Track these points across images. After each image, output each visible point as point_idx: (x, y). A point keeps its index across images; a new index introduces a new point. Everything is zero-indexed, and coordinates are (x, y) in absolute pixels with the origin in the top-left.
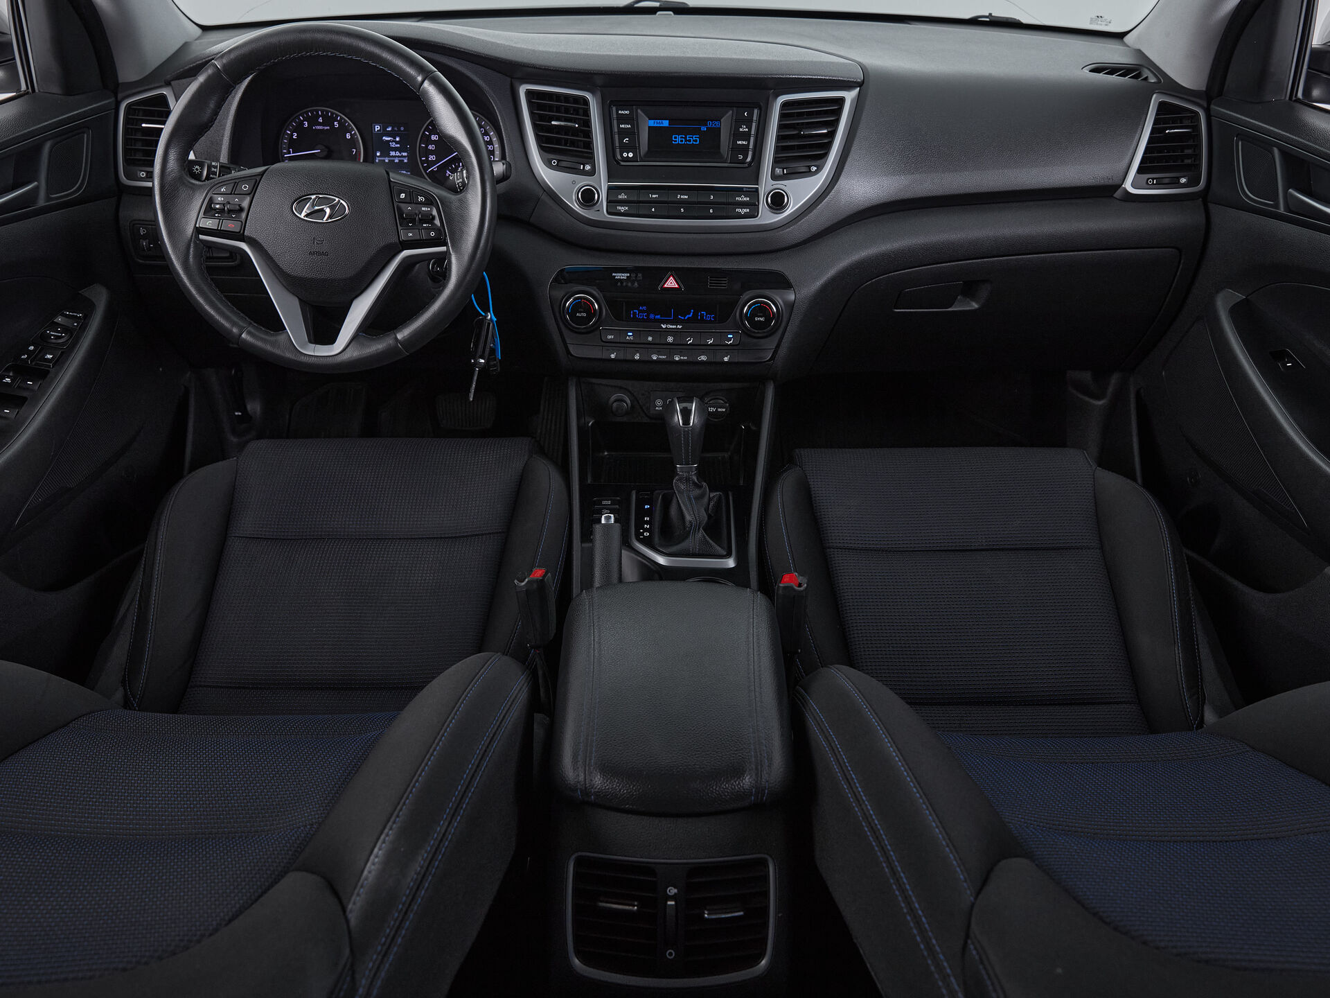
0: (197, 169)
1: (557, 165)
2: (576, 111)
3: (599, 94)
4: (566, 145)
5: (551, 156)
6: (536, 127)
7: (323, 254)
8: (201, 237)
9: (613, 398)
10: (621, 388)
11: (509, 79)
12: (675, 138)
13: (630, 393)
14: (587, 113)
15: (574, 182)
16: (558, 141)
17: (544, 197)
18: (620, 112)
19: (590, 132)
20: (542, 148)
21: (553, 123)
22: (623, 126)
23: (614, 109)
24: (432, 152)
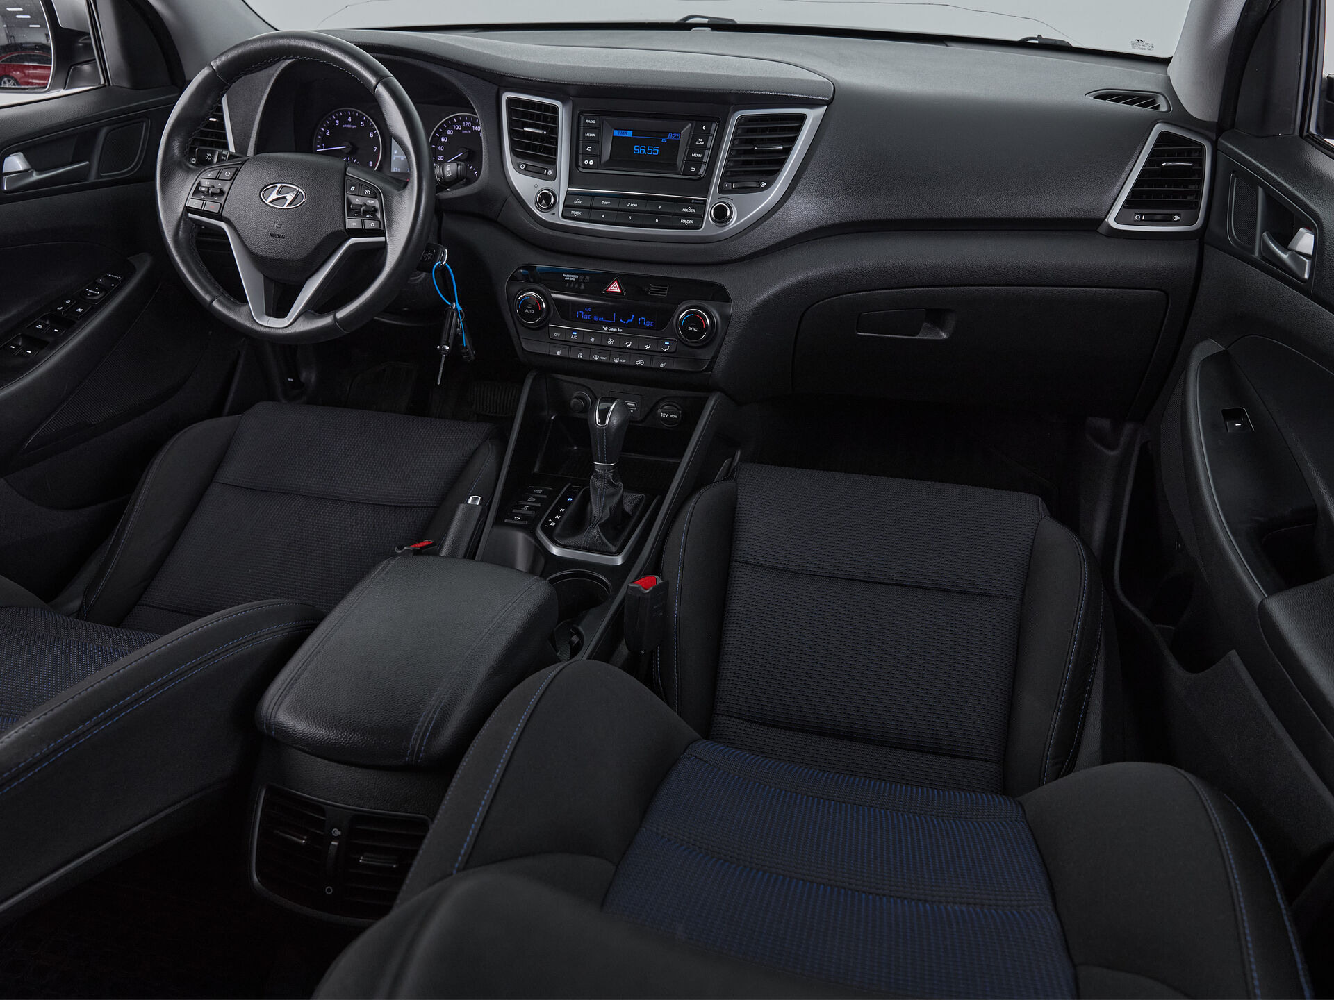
0: (209, 157)
1: (525, 169)
2: (545, 119)
5: (519, 160)
6: (512, 133)
7: (280, 236)
8: (190, 215)
9: (576, 394)
10: (583, 386)
11: (497, 87)
13: (592, 391)
14: (555, 120)
15: (536, 186)
17: (511, 199)
18: (587, 121)
19: (556, 139)
20: (515, 153)
21: (525, 129)
22: (588, 135)
23: (582, 118)
24: (441, 153)
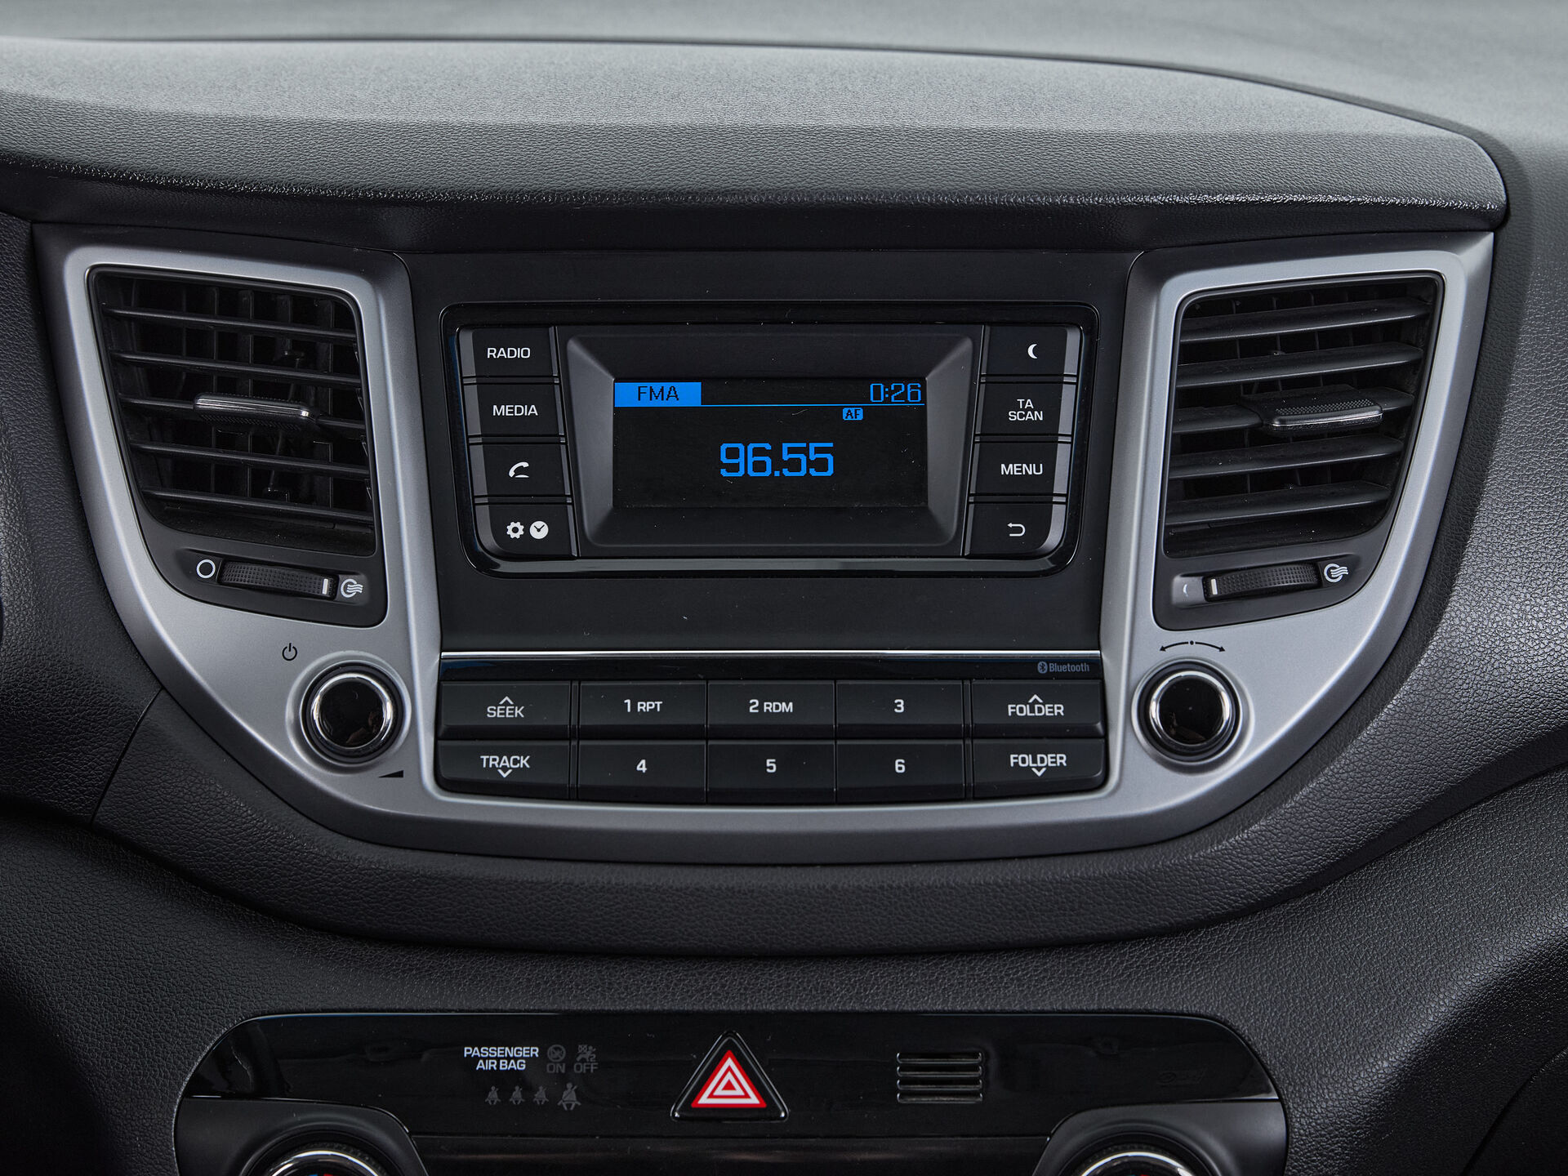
1: (219, 579)
2: (307, 352)
3: (401, 284)
4: (257, 494)
5: (188, 542)
6: (126, 417)
11: (21, 228)
12: (733, 453)
14: (349, 359)
15: (290, 653)
16: (227, 478)
17: (162, 717)
18: (491, 352)
19: (365, 435)
20: (156, 507)
21: (205, 403)
22: (504, 410)
23: (466, 340)
